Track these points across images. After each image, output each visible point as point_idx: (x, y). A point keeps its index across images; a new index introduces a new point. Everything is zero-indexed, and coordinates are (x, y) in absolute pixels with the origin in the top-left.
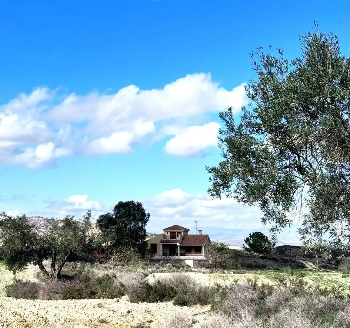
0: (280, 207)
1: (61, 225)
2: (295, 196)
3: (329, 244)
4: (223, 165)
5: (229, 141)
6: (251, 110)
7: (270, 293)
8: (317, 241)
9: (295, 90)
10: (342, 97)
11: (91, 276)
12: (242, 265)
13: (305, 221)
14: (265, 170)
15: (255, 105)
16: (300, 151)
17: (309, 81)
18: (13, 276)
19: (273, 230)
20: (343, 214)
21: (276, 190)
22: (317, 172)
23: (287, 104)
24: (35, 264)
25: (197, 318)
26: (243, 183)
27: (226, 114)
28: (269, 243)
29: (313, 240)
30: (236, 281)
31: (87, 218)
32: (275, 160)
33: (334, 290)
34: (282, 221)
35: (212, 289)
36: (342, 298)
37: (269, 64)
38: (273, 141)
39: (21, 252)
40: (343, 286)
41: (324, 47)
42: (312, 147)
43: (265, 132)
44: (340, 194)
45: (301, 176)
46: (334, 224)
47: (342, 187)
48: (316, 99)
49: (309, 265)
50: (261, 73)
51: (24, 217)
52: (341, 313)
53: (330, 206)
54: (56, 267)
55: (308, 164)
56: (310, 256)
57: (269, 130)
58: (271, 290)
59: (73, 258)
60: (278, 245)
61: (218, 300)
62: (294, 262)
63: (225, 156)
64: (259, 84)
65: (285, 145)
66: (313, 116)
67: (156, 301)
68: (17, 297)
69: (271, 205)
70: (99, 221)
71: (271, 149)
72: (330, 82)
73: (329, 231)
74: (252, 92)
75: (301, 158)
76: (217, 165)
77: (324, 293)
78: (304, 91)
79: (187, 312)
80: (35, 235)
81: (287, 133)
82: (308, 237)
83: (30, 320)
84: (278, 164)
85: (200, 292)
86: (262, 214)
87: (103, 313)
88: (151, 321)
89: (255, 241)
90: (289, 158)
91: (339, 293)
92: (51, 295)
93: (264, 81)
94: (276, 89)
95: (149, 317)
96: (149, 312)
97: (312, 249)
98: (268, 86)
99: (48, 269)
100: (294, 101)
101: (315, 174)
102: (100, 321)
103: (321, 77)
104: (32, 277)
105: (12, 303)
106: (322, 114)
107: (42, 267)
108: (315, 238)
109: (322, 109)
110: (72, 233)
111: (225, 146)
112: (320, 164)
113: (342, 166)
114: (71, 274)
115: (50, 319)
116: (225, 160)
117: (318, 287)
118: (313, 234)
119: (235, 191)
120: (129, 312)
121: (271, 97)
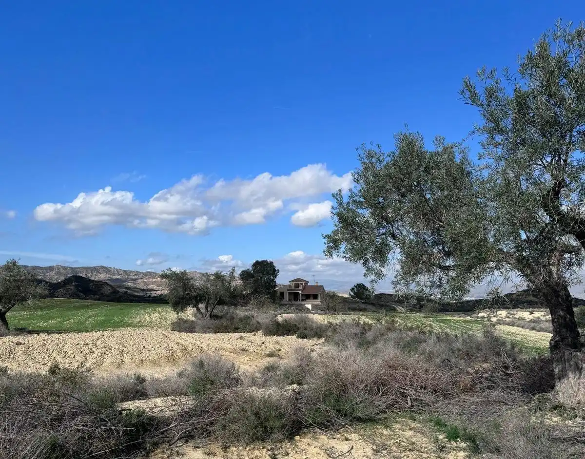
0: (378, 265)
1: (213, 278)
2: (389, 256)
3: (414, 292)
4: (335, 233)
5: (339, 215)
6: (356, 191)
7: (370, 329)
8: (406, 290)
9: (389, 176)
10: (426, 181)
11: (235, 316)
12: (349, 309)
13: (397, 275)
14: (366, 236)
15: (359, 187)
16: (393, 222)
17: (400, 168)
18: (176, 316)
19: (372, 282)
20: (425, 270)
21: (375, 252)
22: (406, 238)
23: (383, 186)
24: (193, 307)
25: (315, 348)
26: (350, 246)
27: (337, 194)
28: (369, 292)
29: (402, 290)
30: (344, 320)
31: (232, 273)
32: (374, 229)
33: (418, 327)
34: (379, 275)
35: (326, 326)
36: (424, 333)
37: (370, 156)
38: (373, 214)
39: (182, 298)
40: (425, 324)
41: (412, 143)
42: (402, 219)
43: (367, 207)
44: (423, 254)
45: (394, 241)
46: (419, 277)
47: (425, 249)
48: (406, 183)
49: (399, 309)
50: (365, 163)
51: (185, 271)
52: (423, 345)
53: (416, 264)
54: (209, 309)
55: (399, 232)
56: (400, 302)
57: (370, 206)
58: (370, 326)
59: (221, 302)
60: (376, 293)
61: (330, 334)
62: (388, 306)
63: (336, 226)
64: (363, 172)
65: (382, 217)
66: (403, 196)
67: (283, 335)
68: (180, 331)
69: (371, 263)
70: (241, 275)
71: (371, 220)
72: (417, 169)
73: (415, 283)
74: (357, 177)
75: (394, 228)
76: (330, 233)
77: (411, 329)
78: (397, 176)
79: (308, 343)
80: (193, 285)
81: (383, 208)
82: (399, 287)
83: (190, 348)
84: (376, 232)
85: (317, 328)
86: (364, 270)
87: (244, 344)
88: (280, 350)
89: (359, 291)
90: (384, 227)
91: (422, 329)
92: (205, 330)
93: (366, 169)
94: (375, 175)
95: (278, 347)
96: (279, 343)
97: (402, 296)
98: (369, 173)
99: (203, 311)
100: (389, 184)
101: (405, 239)
102: (241, 350)
103: (410, 165)
104: (191, 316)
105: (176, 336)
106: (410, 194)
107: (198, 309)
108: (404, 288)
109: (410, 190)
110: (220, 284)
111: (336, 218)
112: (408, 231)
113: (425, 234)
114: (220, 314)
115: (204, 348)
116: (336, 229)
117: (406, 325)
118: (403, 285)
119: (344, 253)
120: (263, 343)
121: (372, 181)
